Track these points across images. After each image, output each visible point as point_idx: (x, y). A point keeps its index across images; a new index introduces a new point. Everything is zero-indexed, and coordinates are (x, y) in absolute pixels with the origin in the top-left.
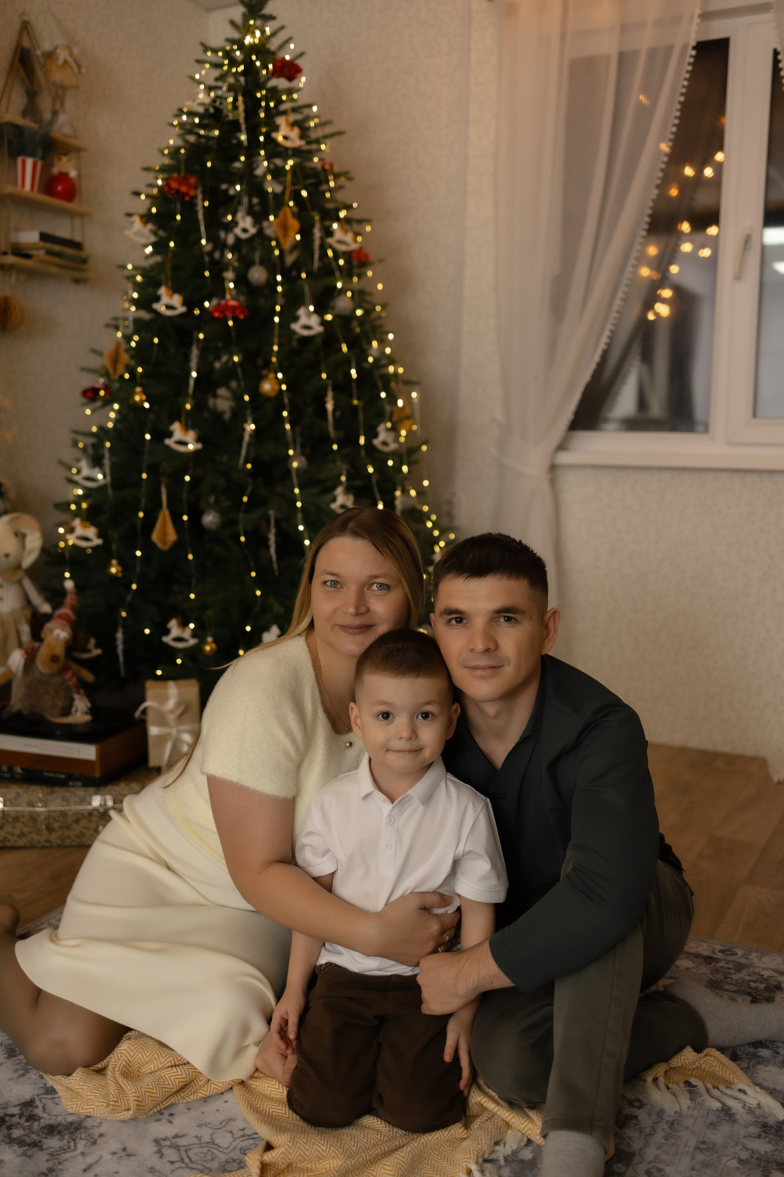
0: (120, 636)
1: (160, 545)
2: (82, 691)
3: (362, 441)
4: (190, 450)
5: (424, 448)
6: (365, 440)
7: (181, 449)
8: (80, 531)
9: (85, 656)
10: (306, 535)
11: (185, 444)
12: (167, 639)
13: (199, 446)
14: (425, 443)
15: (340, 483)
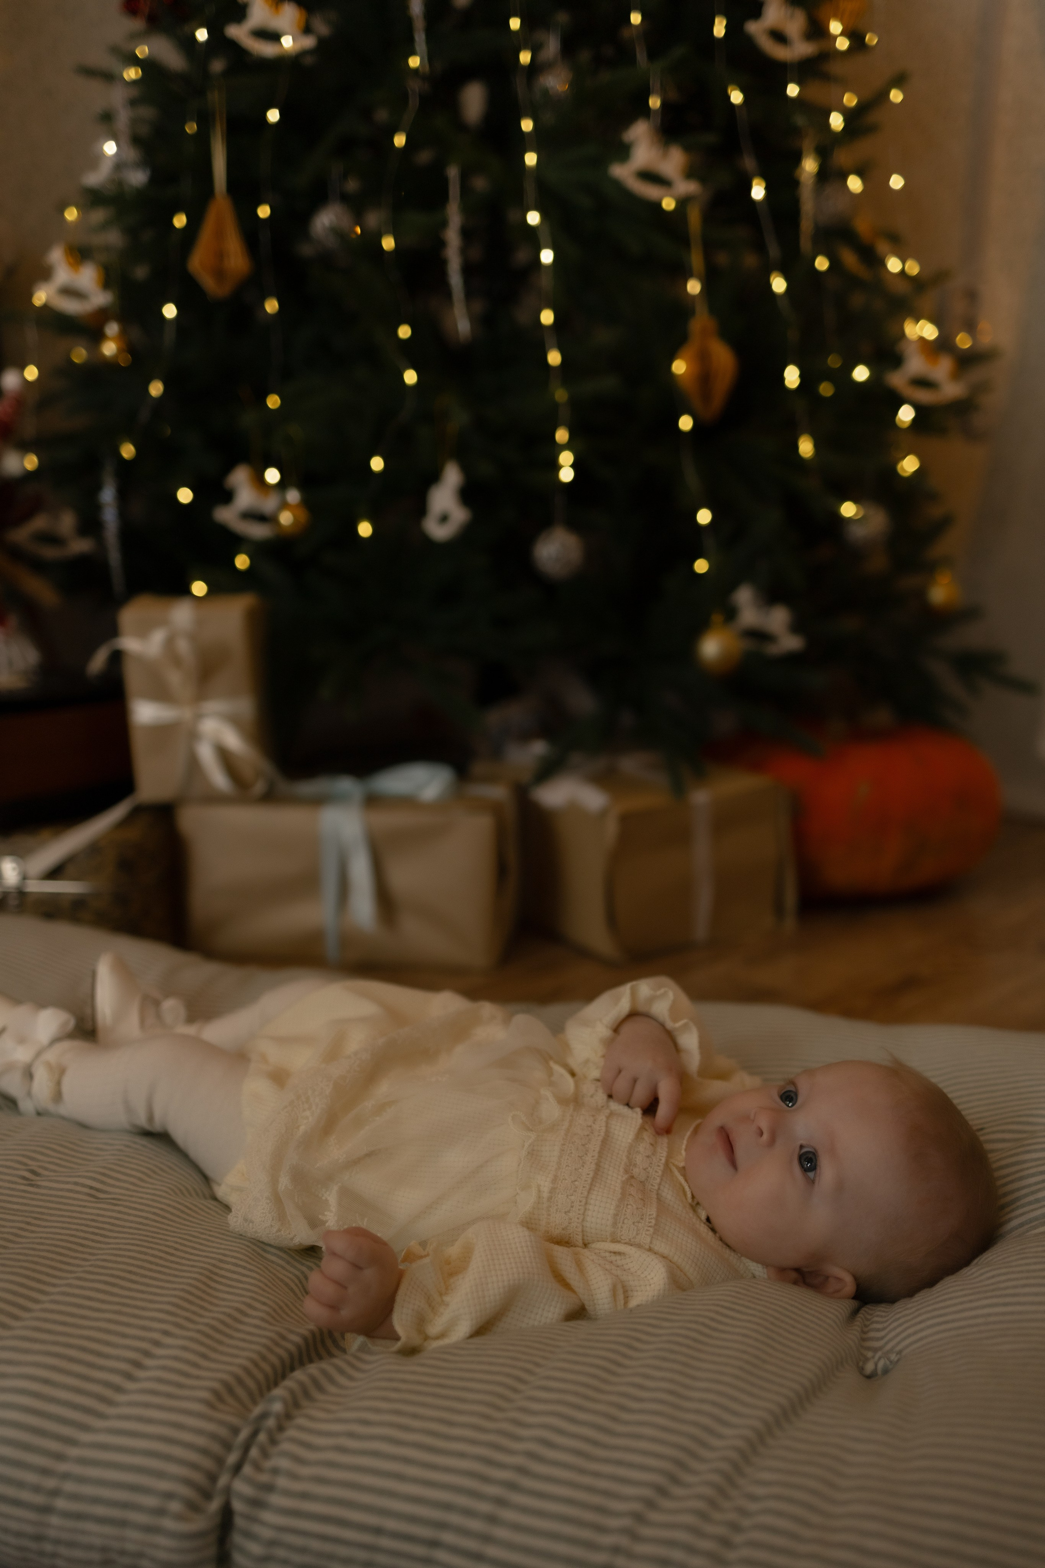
0: (108, 495)
1: (208, 283)
2: (13, 620)
3: (719, 29)
4: (286, 51)
5: (896, 96)
6: (727, 27)
7: (266, 50)
8: (63, 274)
9: (49, 553)
10: (544, 236)
11: (274, 37)
12: (226, 515)
13: (309, 42)
14: (899, 81)
15: (645, 111)
